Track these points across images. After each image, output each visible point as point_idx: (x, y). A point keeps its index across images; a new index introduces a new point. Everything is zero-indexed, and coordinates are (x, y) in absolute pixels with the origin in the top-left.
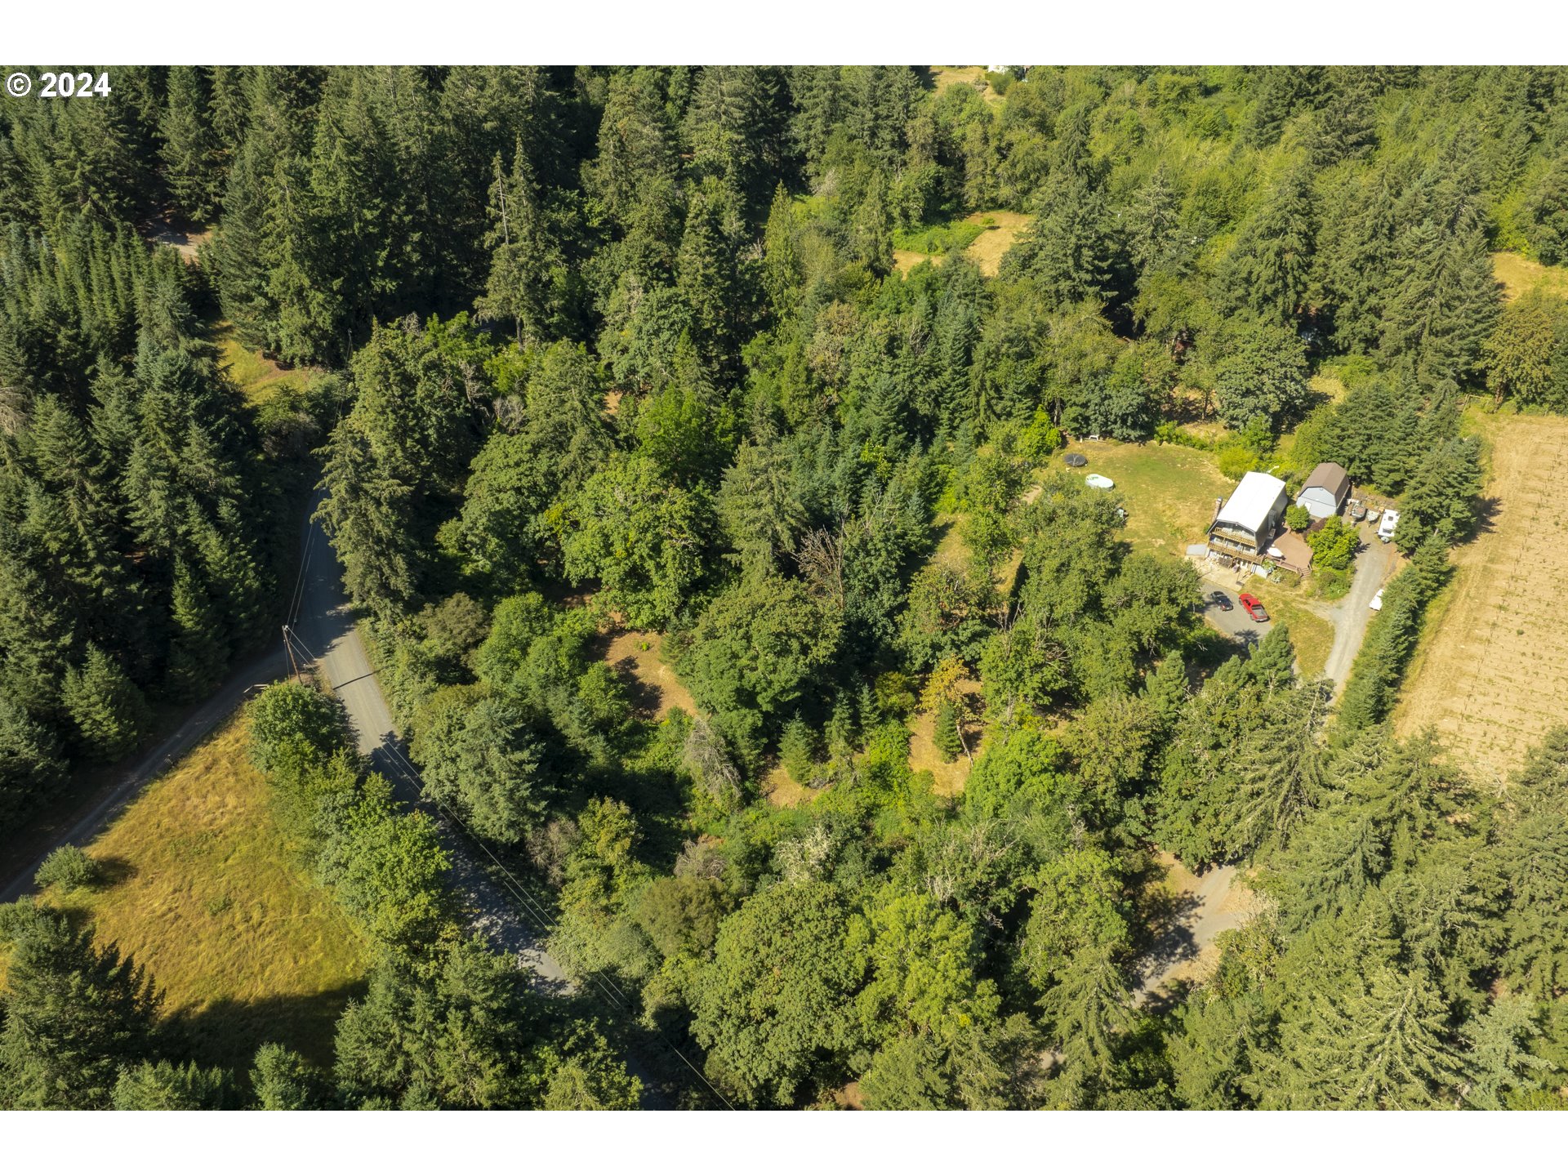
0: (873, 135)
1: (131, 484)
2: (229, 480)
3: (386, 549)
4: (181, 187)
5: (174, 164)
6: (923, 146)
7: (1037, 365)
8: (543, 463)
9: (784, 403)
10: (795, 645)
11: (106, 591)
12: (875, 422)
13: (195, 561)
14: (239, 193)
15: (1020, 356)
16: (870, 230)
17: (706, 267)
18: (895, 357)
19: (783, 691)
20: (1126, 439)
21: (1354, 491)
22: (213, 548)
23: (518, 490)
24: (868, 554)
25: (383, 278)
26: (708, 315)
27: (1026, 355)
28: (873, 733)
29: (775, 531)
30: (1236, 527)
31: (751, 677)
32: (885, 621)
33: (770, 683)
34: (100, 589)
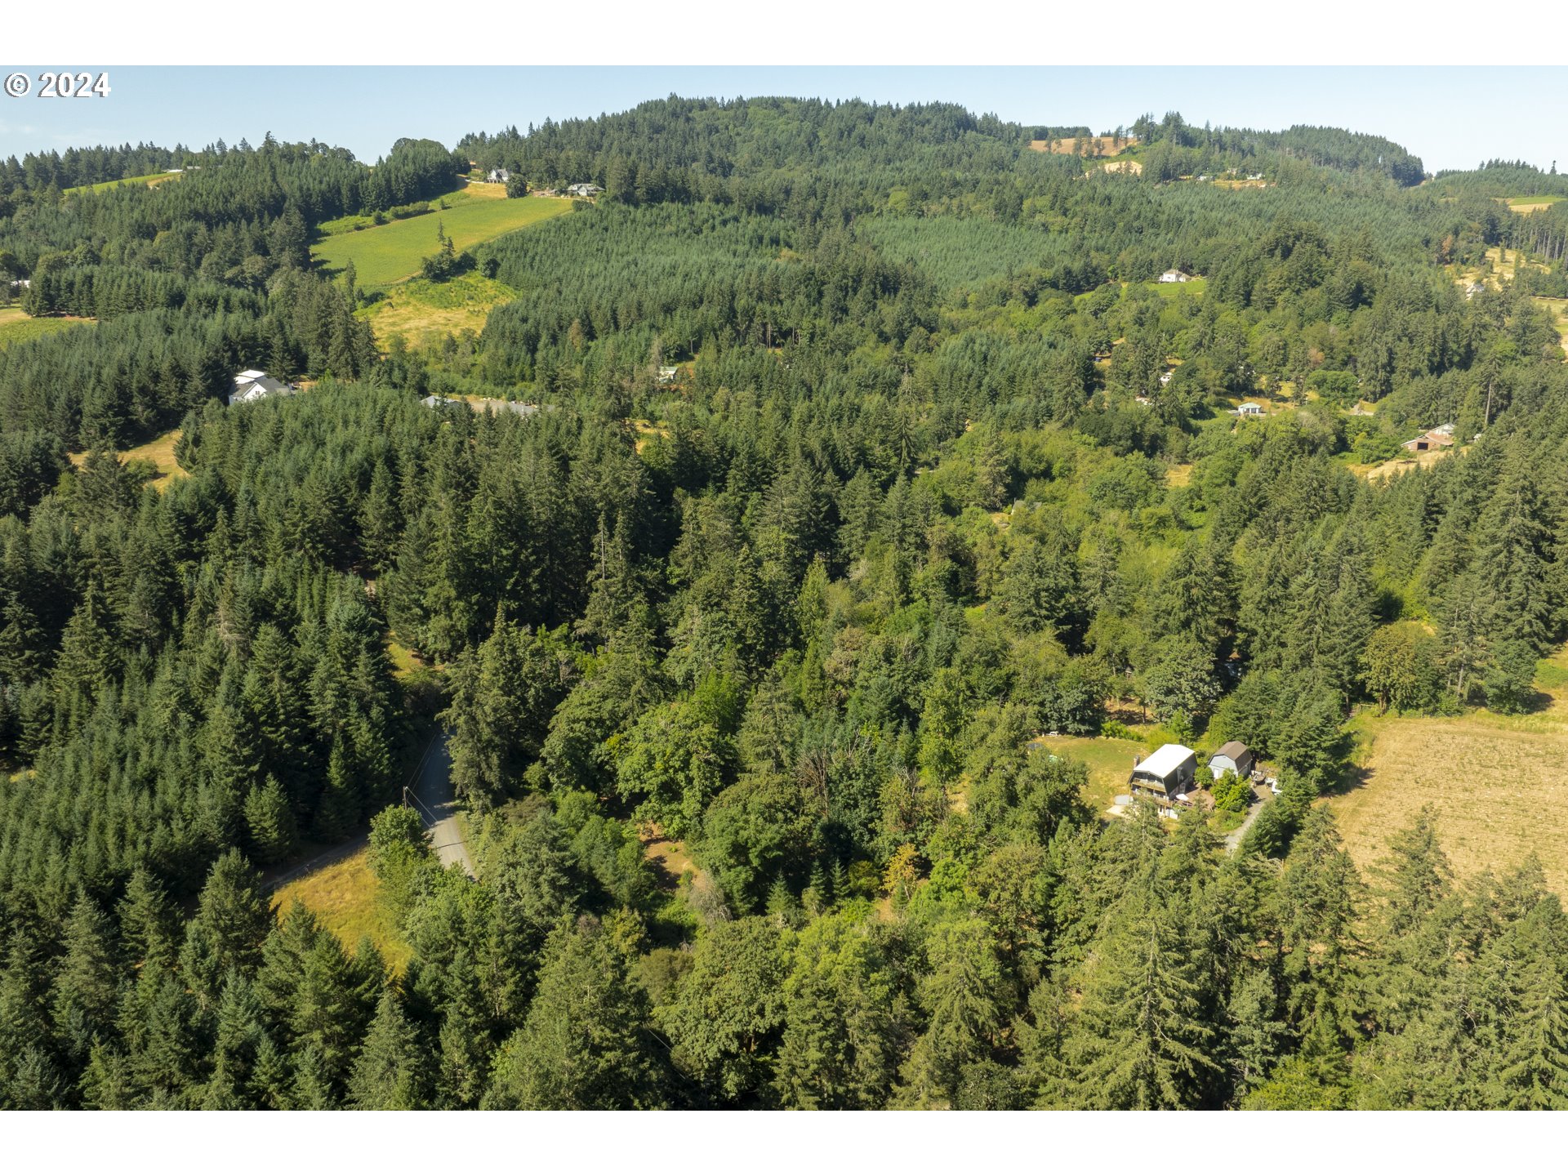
0: (902, 541)
1: (314, 684)
2: (381, 694)
3: (485, 748)
4: (369, 545)
5: (368, 529)
6: (940, 547)
7: (1003, 672)
8: (609, 705)
9: (803, 695)
10: (780, 816)
11: (286, 746)
12: (874, 711)
13: (347, 739)
14: (414, 532)
15: (988, 664)
16: (887, 593)
17: (750, 597)
18: (891, 663)
19: (767, 849)
20: (1078, 734)
21: (1257, 765)
22: (363, 736)
23: (588, 721)
24: (850, 778)
25: (509, 599)
26: (750, 633)
27: (993, 663)
28: (843, 903)
29: (777, 752)
30: (1152, 777)
31: (744, 834)
32: (861, 829)
33: (758, 841)
34: (282, 743)
